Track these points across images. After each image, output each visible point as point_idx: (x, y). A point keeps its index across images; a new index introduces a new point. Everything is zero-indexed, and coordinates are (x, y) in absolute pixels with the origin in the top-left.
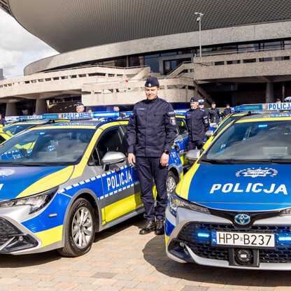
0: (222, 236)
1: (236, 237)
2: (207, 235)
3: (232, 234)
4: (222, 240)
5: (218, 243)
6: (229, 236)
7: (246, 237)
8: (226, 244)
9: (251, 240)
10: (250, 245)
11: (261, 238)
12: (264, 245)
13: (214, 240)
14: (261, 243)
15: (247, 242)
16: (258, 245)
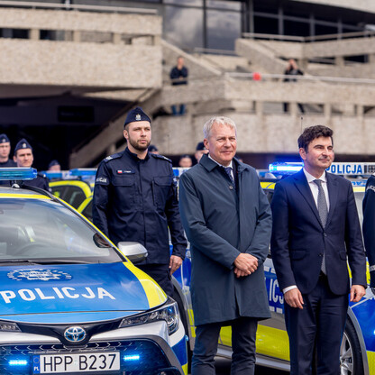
0: (48, 361)
1: (68, 360)
2: (23, 363)
3: (63, 356)
4: (48, 367)
5: (42, 371)
6: (58, 361)
7: (83, 359)
8: (53, 371)
9: (89, 364)
10: (88, 370)
11: (103, 358)
12: (107, 369)
13: (35, 368)
14: (103, 365)
15: (83, 366)
16: (99, 369)
